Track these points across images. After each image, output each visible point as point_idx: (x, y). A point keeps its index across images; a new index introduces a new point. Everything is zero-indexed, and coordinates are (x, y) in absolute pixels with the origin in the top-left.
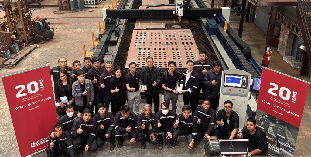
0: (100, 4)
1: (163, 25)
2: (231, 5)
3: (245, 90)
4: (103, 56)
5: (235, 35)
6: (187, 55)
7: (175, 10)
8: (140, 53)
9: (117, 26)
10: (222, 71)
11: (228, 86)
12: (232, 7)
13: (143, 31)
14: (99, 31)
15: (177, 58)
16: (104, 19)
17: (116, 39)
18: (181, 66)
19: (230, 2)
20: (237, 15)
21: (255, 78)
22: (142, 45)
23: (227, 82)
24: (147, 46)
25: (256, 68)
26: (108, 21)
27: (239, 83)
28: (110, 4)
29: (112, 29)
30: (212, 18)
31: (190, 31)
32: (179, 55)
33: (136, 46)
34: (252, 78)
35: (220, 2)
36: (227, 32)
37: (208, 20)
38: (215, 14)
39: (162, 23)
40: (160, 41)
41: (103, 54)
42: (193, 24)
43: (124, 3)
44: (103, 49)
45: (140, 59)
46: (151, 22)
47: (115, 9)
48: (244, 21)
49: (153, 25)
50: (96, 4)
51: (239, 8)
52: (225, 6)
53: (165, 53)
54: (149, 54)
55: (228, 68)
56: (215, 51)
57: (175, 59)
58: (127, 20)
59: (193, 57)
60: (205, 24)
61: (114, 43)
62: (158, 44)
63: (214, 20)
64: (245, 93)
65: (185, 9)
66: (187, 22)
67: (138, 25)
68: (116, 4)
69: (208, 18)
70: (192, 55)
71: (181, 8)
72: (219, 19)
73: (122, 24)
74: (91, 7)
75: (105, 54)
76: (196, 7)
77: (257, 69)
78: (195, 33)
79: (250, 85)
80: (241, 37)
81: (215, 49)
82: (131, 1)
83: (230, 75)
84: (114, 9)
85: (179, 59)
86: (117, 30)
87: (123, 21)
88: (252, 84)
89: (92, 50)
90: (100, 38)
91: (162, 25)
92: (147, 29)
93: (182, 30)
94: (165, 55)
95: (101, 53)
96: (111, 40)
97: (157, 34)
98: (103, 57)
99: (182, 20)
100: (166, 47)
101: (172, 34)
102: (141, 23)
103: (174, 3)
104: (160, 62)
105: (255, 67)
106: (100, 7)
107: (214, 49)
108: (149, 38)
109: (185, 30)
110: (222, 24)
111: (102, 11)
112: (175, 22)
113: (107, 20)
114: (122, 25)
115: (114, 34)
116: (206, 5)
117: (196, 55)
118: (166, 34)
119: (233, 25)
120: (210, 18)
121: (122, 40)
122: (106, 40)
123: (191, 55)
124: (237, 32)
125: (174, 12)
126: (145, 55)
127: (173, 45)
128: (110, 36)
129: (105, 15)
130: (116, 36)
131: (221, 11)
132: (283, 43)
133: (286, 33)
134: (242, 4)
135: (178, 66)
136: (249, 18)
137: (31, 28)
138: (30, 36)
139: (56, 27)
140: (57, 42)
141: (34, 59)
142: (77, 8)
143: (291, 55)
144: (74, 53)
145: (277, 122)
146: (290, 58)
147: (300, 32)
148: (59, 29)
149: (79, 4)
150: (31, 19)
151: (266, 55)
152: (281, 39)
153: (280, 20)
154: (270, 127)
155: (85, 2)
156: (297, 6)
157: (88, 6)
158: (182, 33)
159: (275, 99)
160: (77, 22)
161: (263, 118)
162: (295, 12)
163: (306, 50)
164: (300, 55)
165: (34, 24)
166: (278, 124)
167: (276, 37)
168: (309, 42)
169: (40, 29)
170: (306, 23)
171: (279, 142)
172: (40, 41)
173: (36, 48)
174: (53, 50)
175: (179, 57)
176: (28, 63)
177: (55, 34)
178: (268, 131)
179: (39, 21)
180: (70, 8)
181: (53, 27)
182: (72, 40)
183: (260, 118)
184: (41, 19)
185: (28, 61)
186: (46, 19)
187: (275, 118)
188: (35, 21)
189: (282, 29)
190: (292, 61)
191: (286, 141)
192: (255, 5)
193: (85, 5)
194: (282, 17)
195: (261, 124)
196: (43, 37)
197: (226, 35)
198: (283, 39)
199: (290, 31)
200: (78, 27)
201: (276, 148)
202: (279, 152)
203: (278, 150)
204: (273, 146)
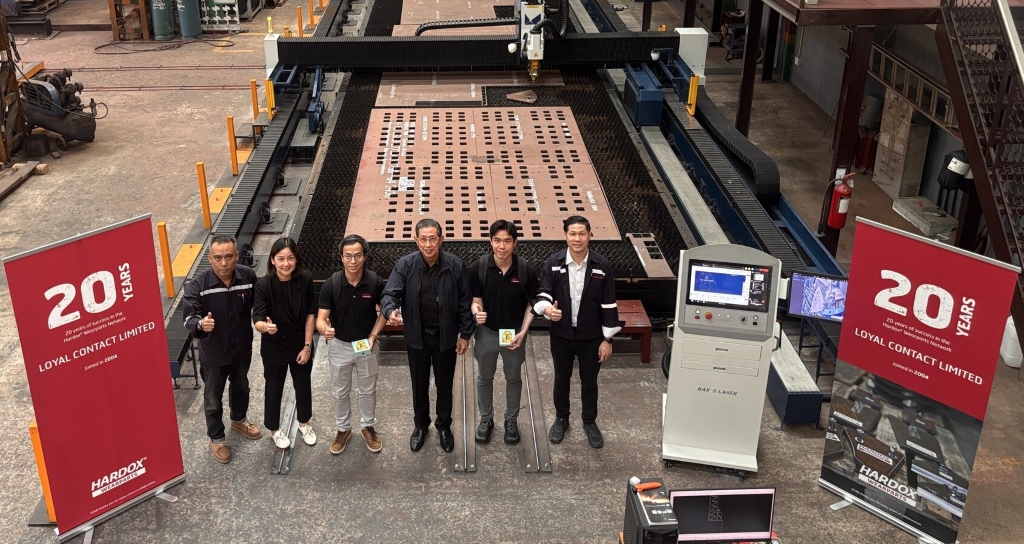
0: (255, 20)
1: (474, 92)
2: (711, 20)
3: (762, 317)
4: (266, 200)
5: (727, 126)
6: (558, 194)
7: (517, 41)
8: (397, 189)
9: (314, 95)
10: (682, 252)
11: (701, 304)
12: (714, 29)
13: (407, 113)
14: (251, 114)
15: (523, 206)
16: (269, 72)
17: (311, 143)
18: (539, 235)
19: (708, 12)
20: (730, 56)
21: (795, 275)
22: (401, 163)
23: (697, 289)
24: (419, 164)
25: (800, 240)
26: (283, 77)
27: (739, 292)
28: (292, 19)
29: (299, 107)
30: (646, 68)
31: (567, 111)
32: (531, 195)
33: (383, 167)
34: (784, 276)
35: (673, 12)
36: (698, 115)
37: (633, 73)
38: (655, 52)
39: (473, 86)
40: (463, 148)
41: (267, 195)
42: (577, 87)
43: (339, 18)
44: (268, 175)
45: (394, 211)
46: (434, 82)
47: (308, 36)
48: (758, 77)
49: (442, 91)
50: (243, 20)
51: (739, 33)
52: (688, 24)
53: (482, 188)
54: (425, 192)
55: (700, 242)
56: (656, 182)
57: (517, 209)
58: (350, 74)
59: (580, 202)
60: (621, 89)
61: (306, 155)
62: (457, 158)
63: (650, 73)
64: (762, 327)
65: (551, 37)
66: (557, 82)
67: (387, 93)
68: (312, 21)
69: (630, 68)
70: (578, 194)
71: (536, 31)
72: (668, 72)
73: (332, 89)
74: (226, 32)
75: (272, 195)
76: (590, 28)
77: (803, 245)
78: (588, 119)
79: (780, 300)
80: (745, 134)
81: (654, 176)
82: (363, 10)
83: (710, 264)
84: (305, 35)
85: (529, 209)
86: (316, 111)
87: (337, 79)
88: (784, 297)
89: (229, 179)
90: (254, 139)
91: (470, 91)
92: (420, 105)
93: (540, 110)
94: (483, 195)
95: (261, 191)
96: (293, 144)
97: (456, 124)
98: (266, 205)
99: (541, 75)
100: (485, 167)
101: (506, 123)
102: (398, 84)
103: (512, 16)
104: (465, 222)
105: (796, 236)
106: (257, 31)
107: (651, 173)
108: (425, 138)
109: (553, 110)
110: (681, 88)
111: (264, 41)
112: (516, 80)
113: (279, 76)
114: (334, 93)
115: (304, 123)
116: (624, 21)
117: (590, 194)
118: (486, 124)
119: (717, 91)
120: (637, 66)
121: (331, 146)
122: (277, 146)
123: (574, 194)
124: (732, 116)
125: (512, 47)
126: (412, 196)
127: (512, 161)
128: (289, 131)
129: (272, 58)
130: (313, 133)
131: (675, 41)
132: (891, 151)
133: (903, 117)
134: (747, 17)
135: (528, 235)
136: (775, 65)
137: (16, 105)
138: (14, 134)
139: (104, 100)
140: (106, 152)
141: (28, 213)
142: (177, 34)
143: (920, 195)
144: (165, 191)
145: (909, 403)
146: (918, 206)
147: (950, 115)
148: (114, 106)
149: (182, 21)
150: (17, 73)
151: (832, 196)
152: (884, 139)
153: (882, 72)
154: (882, 419)
155: (202, 14)
156: (941, 22)
157: (216, 28)
158: (542, 121)
159: (899, 327)
160: (176, 82)
161: (860, 391)
162: (933, 46)
163: (970, 176)
164: (952, 192)
165: (28, 88)
166: (912, 407)
167: (867, 130)
168: (981, 147)
169: (49, 106)
170: (972, 81)
171: (915, 468)
172: (48, 151)
173: (34, 173)
174: (92, 181)
175: (532, 202)
176: (6, 225)
177: (101, 124)
178: (878, 432)
179: (45, 79)
180: (152, 34)
181: (92, 100)
182: (160, 145)
183: (850, 389)
184: (51, 74)
185: (7, 219)
186: (68, 73)
187: (900, 389)
188: (32, 81)
189: (887, 104)
190: (923, 216)
191: (939, 464)
192: (793, 20)
193: (203, 22)
194: (889, 63)
195: (853, 410)
196: (60, 136)
197: (694, 124)
198: (892, 140)
199: (916, 112)
200: (178, 102)
201: (903, 489)
202: (913, 503)
203: (910, 497)
204: (893, 484)
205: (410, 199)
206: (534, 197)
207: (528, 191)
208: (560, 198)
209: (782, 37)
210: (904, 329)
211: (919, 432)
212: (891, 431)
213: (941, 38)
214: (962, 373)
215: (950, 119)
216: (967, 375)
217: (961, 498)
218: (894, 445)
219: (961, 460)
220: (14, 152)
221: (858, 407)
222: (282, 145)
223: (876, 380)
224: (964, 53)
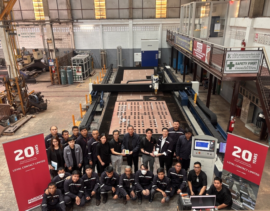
0: (87, 80)
1: (141, 97)
2: (200, 79)
3: (213, 153)
4: (89, 124)
5: (204, 106)
6: (162, 123)
7: (152, 85)
8: (122, 121)
9: (101, 98)
10: (193, 137)
11: (197, 150)
12: (201, 82)
13: (124, 102)
14: (86, 103)
15: (153, 126)
16: (90, 92)
17: (101, 110)
18: (157, 133)
19: (199, 77)
20: (205, 88)
21: (221, 143)
22: (123, 115)
23: (196, 146)
24: (127, 115)
25: (222, 134)
26: (94, 94)
27: (207, 147)
28: (96, 79)
29: (98, 101)
30: (184, 91)
31: (164, 102)
32: (155, 123)
33: (119, 116)
34: (218, 143)
35: (191, 77)
36: (197, 103)
37: (181, 93)
38: (186, 87)
39: (141, 96)
40: (138, 111)
41: (90, 123)
42: (167, 96)
43: (107, 79)
44: (90, 118)
45: (121, 127)
46: (131, 95)
47: (100, 84)
48: (212, 94)
49: (133, 97)
50: (83, 80)
51: (207, 83)
52: (194, 80)
53: (143, 121)
54: (129, 122)
55: (197, 134)
56: (186, 120)
57: (152, 126)
58: (110, 93)
59: (167, 124)
60: (178, 97)
61: (100, 113)
62: (137, 114)
63: (185, 93)
64: (213, 156)
65: (160, 84)
66: (162, 95)
67: (119, 98)
68: (101, 80)
69: (180, 91)
70: (167, 123)
71: (157, 82)
72: (189, 92)
73: (106, 97)
74: (79, 83)
75: (91, 123)
76: (170, 81)
77: (223, 135)
78: (169, 104)
79: (217, 149)
80: (209, 108)
81: (186, 118)
82: (114, 77)
83: (200, 140)
84: (99, 83)
86: (102, 102)
87: (107, 94)
88: (218, 148)
89: (81, 119)
90: (87, 109)
91: (140, 97)
92: (128, 101)
93: (157, 102)
94: (143, 123)
95: (88, 122)
96: (96, 110)
97: (137, 105)
98: (90, 125)
99: (158, 93)
100: (144, 116)
101: (149, 105)
102: (122, 95)
103: (151, 78)
104: (139, 130)
105: (221, 133)
106: (87, 82)
107: (185, 117)
108: (129, 109)
109: (161, 102)
110: (193, 96)
111: (89, 85)
112: (151, 94)
113: (93, 94)
114: (106, 98)
115: (99, 105)
116: (178, 80)
117: (170, 123)
118: (144, 105)
119: (201, 97)
120: (182, 91)
121: (105, 111)
123: (166, 123)
124: (205, 103)
125: (150, 86)
126: (126, 123)
127: (150, 114)
128: (95, 107)
129: (91, 89)
130: (101, 107)
131: (191, 85)
132: (245, 112)
133: (248, 103)
134: (209, 79)
135: (154, 133)
136: (216, 91)
137: (27, 101)
138: (27, 108)
139: (49, 99)
140: (50, 112)
141: (30, 127)
142: (67, 83)
143: (252, 123)
144: (64, 122)
145: (241, 181)
146: (251, 125)
147: (259, 103)
148: (52, 101)
149: (68, 80)
150: (28, 93)
151: (230, 123)
152: (243, 109)
153: (242, 93)
154: (234, 184)
155: (73, 78)
156: (257, 80)
157: (77, 81)
158: (158, 105)
159: (238, 161)
160: (67, 95)
161: (228, 177)
162: (255, 86)
163: (264, 118)
164: (260, 122)
165: (30, 97)
166: (241, 182)
167: (239, 107)
168: (267, 111)
169: (35, 101)
170: (265, 95)
171: (242, 197)
172: (35, 112)
173: (32, 117)
174: (46, 119)
175: (155, 125)
176: (25, 130)
177: (48, 105)
178: (233, 188)
179: (35, 94)
180: (61, 83)
181: (46, 99)
182: (63, 111)
183: (226, 177)
184: (36, 93)
185: (25, 129)
186: (40, 93)
187: (238, 177)
188: (31, 95)
189: (244, 100)
190: (253, 128)
191: (248, 196)
192: (220, 80)
193: (74, 80)
194: (244, 90)
195: (227, 182)
196: (38, 108)
197: (195, 105)
198: (245, 109)
199: (251, 102)
200: (67, 100)
201: (239, 203)
202: (242, 206)
203: (241, 205)
204: (237, 201)
205: (125, 124)
206: (156, 123)
207: (154, 122)
208: (163, 124)
209: (218, 84)
210: (239, 161)
211: (243, 188)
212: (236, 188)
213: (257, 84)
214: (254, 173)
215: (259, 104)
216: (255, 174)
217: (254, 205)
218: (237, 191)
219: (254, 195)
220: (27, 112)
221: (228, 181)
222: (93, 110)
223: (232, 174)
224: (263, 88)
